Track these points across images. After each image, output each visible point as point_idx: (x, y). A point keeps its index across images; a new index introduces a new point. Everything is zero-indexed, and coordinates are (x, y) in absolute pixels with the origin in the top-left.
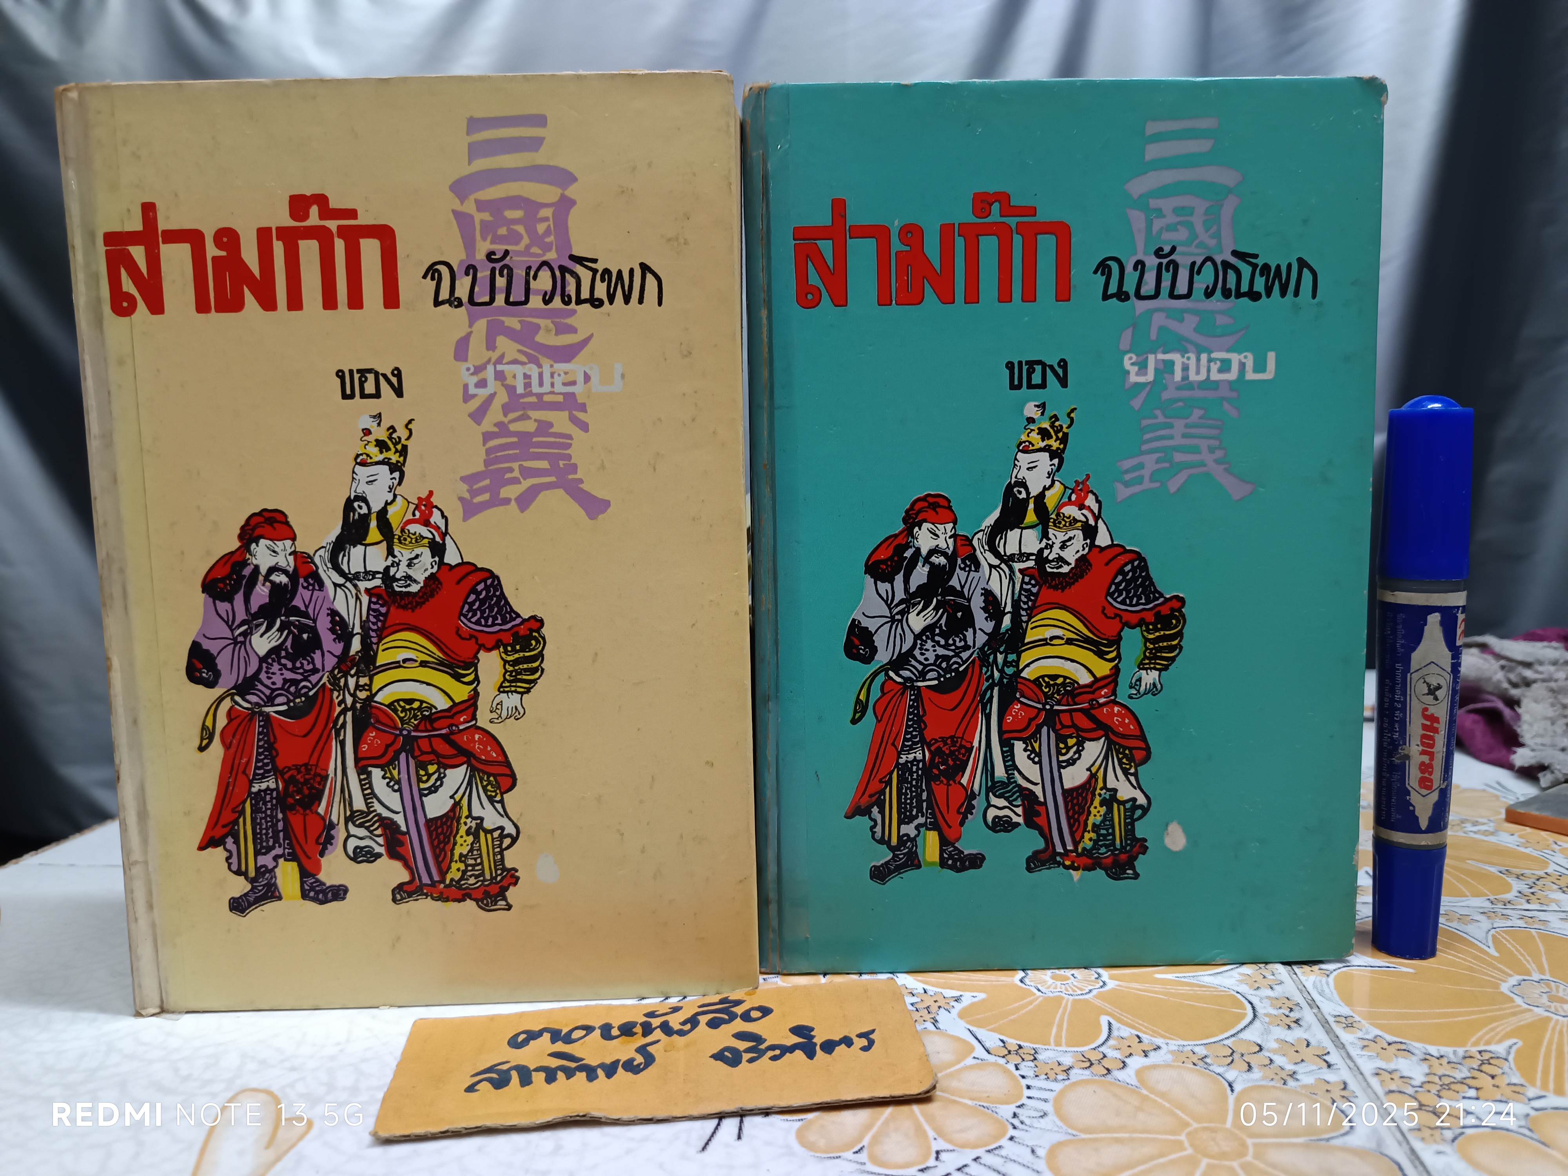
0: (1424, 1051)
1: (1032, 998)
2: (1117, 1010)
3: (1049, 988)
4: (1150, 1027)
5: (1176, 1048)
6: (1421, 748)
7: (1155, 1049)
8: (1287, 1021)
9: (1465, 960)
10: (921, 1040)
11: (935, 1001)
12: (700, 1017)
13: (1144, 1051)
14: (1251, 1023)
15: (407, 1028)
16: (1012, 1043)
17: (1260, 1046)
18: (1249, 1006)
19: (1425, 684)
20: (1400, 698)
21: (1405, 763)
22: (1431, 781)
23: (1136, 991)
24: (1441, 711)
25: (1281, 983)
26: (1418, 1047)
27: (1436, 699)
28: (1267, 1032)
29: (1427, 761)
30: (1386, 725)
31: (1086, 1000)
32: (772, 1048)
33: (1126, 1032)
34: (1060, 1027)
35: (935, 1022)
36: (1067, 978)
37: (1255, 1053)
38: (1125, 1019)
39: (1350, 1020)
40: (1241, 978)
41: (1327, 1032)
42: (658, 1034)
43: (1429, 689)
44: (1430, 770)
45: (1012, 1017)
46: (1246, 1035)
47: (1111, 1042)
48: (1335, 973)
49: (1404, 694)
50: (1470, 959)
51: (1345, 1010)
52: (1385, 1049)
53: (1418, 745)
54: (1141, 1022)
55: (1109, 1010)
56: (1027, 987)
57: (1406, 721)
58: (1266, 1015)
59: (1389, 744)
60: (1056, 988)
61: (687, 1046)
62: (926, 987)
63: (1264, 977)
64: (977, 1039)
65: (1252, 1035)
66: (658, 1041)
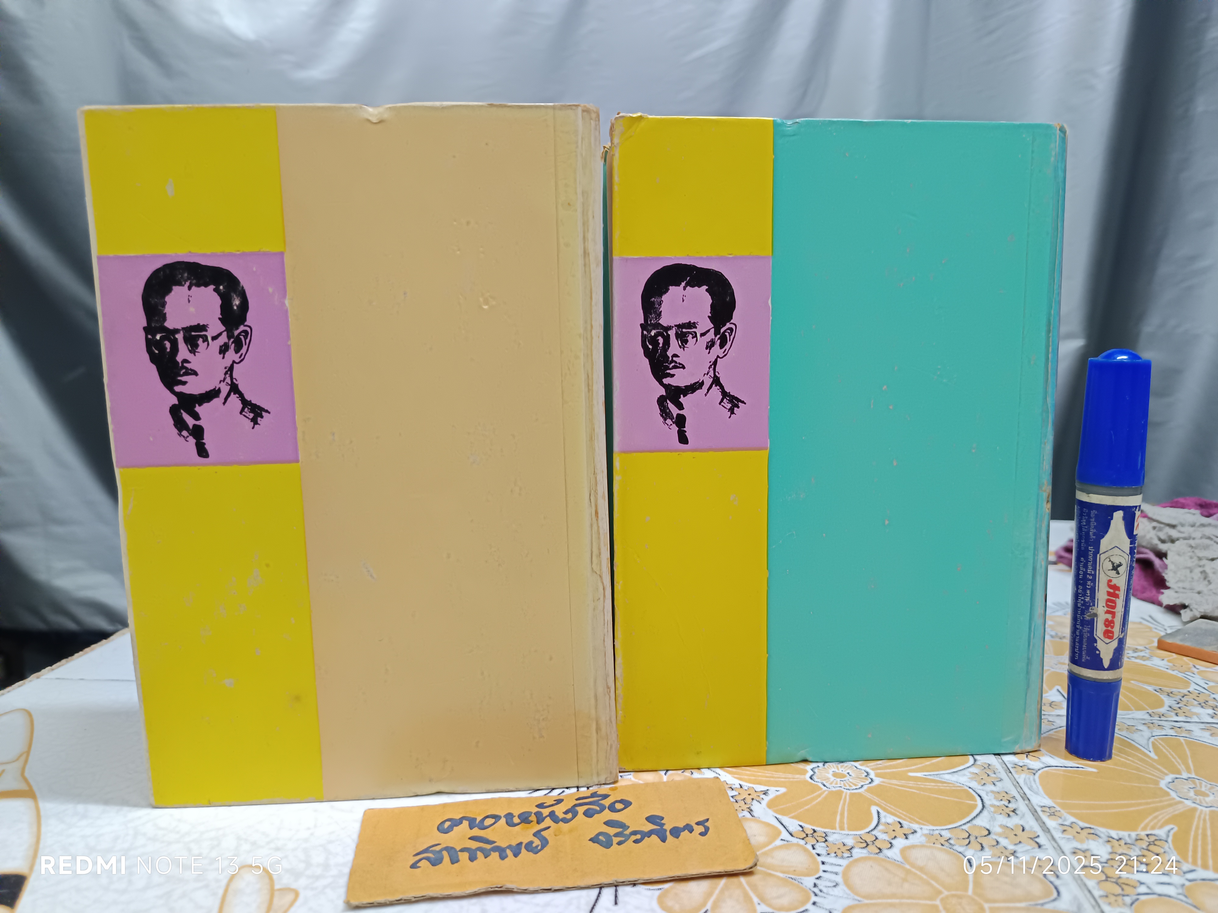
0: (1107, 834)
1: (820, 792)
2: (883, 802)
3: (831, 783)
4: (908, 815)
5: (927, 832)
6: (1106, 609)
7: (912, 833)
8: (1007, 810)
9: (1133, 762)
10: (743, 828)
11: (749, 795)
12: (578, 808)
13: (905, 835)
14: (981, 812)
15: (359, 815)
16: (808, 827)
17: (989, 830)
18: (978, 799)
19: (1110, 562)
20: (1091, 572)
21: (1094, 619)
22: (1113, 633)
23: (896, 787)
24: (1121, 581)
25: (1001, 780)
26: (1102, 831)
27: (1118, 573)
28: (993, 819)
29: (1110, 619)
30: (1080, 591)
31: (859, 794)
32: (635, 833)
33: (890, 819)
34: (842, 814)
35: (750, 811)
36: (844, 776)
37: (985, 836)
38: (889, 809)
39: (1053, 810)
40: (972, 776)
41: (1037, 820)
42: (548, 822)
43: (1113, 566)
44: (1112, 625)
45: (806, 807)
46: (978, 822)
47: (880, 827)
48: (1040, 772)
49: (1095, 569)
50: (1136, 761)
51: (1048, 802)
52: (1079, 833)
53: (1104, 607)
54: (901, 811)
55: (877, 802)
56: (816, 783)
57: (1095, 589)
58: (993, 806)
59: (1082, 605)
60: (836, 784)
61: (571, 831)
62: (742, 783)
63: (988, 775)
64: (782, 824)
65: (983, 821)
66: (549, 828)
